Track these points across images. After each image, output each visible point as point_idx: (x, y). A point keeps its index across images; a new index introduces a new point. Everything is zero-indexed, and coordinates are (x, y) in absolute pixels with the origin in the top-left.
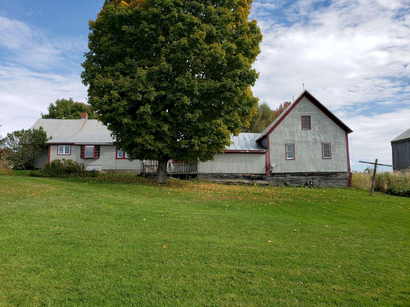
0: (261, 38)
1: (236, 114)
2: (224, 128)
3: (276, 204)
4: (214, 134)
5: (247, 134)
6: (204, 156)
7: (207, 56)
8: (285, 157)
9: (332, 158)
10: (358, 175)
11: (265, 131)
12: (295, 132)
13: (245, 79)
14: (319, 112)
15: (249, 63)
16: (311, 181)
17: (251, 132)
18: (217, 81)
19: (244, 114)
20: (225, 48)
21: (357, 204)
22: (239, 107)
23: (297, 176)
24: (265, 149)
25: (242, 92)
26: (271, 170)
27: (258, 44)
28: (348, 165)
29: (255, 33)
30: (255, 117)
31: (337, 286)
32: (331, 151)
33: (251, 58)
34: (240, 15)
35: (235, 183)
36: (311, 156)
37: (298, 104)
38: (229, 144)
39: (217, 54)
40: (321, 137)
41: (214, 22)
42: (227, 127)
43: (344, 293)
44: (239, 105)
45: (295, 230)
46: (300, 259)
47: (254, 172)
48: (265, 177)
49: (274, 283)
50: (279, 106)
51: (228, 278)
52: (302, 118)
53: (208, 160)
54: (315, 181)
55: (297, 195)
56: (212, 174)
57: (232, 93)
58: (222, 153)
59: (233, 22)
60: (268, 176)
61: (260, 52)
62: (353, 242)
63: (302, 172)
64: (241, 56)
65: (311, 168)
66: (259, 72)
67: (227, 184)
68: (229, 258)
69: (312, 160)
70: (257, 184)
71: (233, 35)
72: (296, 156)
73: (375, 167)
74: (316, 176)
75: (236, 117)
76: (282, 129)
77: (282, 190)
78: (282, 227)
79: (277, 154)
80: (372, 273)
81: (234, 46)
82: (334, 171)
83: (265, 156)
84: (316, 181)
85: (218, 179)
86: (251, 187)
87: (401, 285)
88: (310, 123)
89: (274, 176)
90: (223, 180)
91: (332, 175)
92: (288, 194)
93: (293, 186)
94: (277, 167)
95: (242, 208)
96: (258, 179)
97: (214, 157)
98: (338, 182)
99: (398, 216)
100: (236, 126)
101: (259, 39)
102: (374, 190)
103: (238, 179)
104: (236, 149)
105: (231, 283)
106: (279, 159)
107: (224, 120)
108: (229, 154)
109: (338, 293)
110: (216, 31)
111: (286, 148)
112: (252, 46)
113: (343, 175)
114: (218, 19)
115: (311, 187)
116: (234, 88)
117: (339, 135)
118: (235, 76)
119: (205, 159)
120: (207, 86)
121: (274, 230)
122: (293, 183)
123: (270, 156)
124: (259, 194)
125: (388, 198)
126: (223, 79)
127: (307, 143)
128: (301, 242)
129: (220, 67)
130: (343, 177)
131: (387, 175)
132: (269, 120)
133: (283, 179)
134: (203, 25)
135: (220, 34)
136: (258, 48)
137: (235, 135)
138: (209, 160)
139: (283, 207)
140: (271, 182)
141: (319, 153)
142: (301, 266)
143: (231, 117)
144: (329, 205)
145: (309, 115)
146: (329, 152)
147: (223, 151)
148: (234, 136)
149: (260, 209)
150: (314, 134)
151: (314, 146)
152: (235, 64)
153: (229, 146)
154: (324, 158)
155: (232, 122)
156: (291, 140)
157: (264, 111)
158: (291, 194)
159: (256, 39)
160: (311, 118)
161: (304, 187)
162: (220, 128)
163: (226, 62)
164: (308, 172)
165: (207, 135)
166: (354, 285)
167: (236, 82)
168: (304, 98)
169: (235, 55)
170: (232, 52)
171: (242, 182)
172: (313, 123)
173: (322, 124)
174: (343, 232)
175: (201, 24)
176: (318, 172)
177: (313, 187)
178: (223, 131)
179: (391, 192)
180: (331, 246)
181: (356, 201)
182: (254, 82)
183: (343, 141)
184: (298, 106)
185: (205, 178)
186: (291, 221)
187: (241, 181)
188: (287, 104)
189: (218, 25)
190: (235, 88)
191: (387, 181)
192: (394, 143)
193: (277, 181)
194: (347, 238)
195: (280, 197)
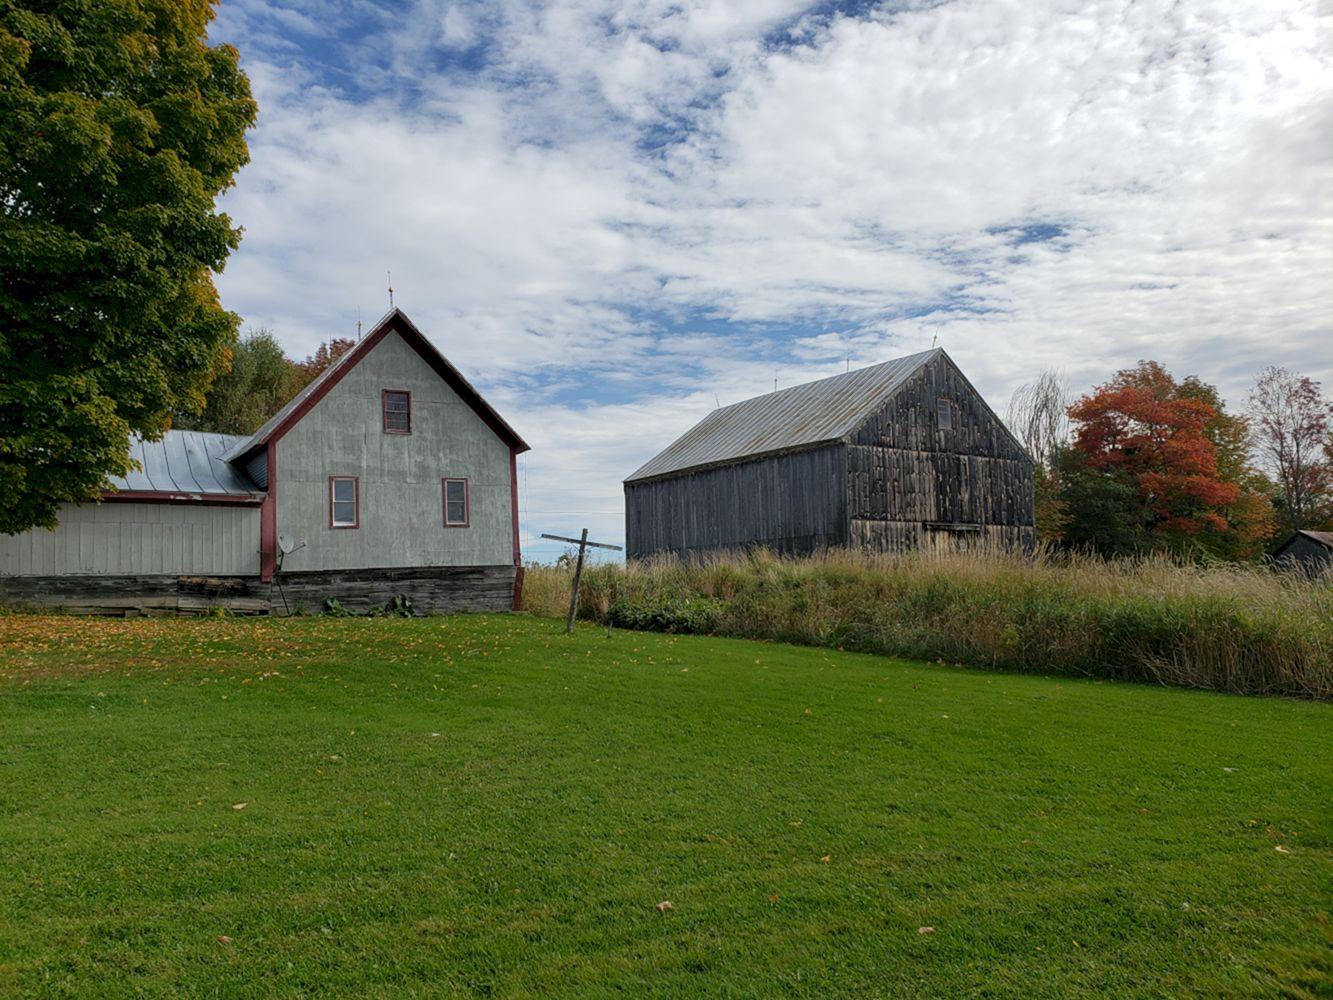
0: (252, 112)
1: (153, 363)
2: (101, 410)
3: (283, 677)
4: (63, 429)
5: (197, 436)
6: (15, 512)
7: (31, 134)
8: (327, 519)
9: (471, 524)
10: (540, 575)
11: (262, 429)
12: (362, 438)
13: (190, 244)
14: (437, 382)
15: (204, 189)
16: (406, 595)
17: (214, 430)
18: (74, 233)
19: (182, 365)
20: (113, 119)
21: (528, 659)
22: (165, 337)
23: (362, 579)
24: (261, 490)
25: (176, 288)
26: (278, 563)
27: (238, 131)
28: (514, 544)
29: (231, 91)
30: (229, 380)
31: (434, 921)
32: (470, 503)
33: (213, 176)
34: (173, 13)
35: (143, 611)
36: (410, 519)
37: (371, 352)
38: (123, 468)
39: (75, 133)
40: (439, 460)
41: (68, 13)
42: (113, 405)
43: (451, 938)
44: (164, 329)
45: (335, 757)
46: (334, 851)
47: (216, 571)
48: (256, 588)
49: (232, 950)
50: (317, 350)
51: (52, 969)
52: (383, 397)
53: (34, 527)
54: (420, 595)
55: (358, 642)
56: (51, 580)
57: (136, 284)
58: (93, 501)
59: (145, 31)
60: (267, 583)
61: (247, 160)
62: (502, 774)
63: (380, 567)
64: (173, 161)
65: (408, 554)
66: (241, 228)
67: (110, 616)
68: (70, 892)
69: (412, 529)
70: (227, 613)
71: (146, 80)
72: (362, 517)
73: (582, 550)
74: (422, 580)
75: (154, 371)
76: (319, 428)
77: (311, 626)
78: (292, 753)
79: (299, 509)
80: (536, 861)
81: (149, 121)
82: (474, 564)
83: (259, 514)
84: (422, 595)
85: (75, 597)
86: (202, 623)
87: (604, 883)
88: (409, 414)
89: (287, 584)
90: (98, 602)
91: (470, 576)
92: (331, 641)
93: (350, 614)
94: (298, 553)
95: (158, 698)
96: (232, 593)
97: (59, 515)
98: (485, 596)
99: (625, 686)
100: (153, 403)
101: (242, 116)
102: (577, 615)
103: (158, 596)
104: (152, 489)
105: (60, 985)
106: (307, 525)
107: (106, 380)
108: (126, 508)
109: (436, 940)
110: (73, 49)
111: (331, 489)
112: (219, 134)
113: (502, 576)
114: (86, 8)
115: (406, 613)
116: (144, 267)
117: (492, 456)
118: (151, 227)
119: (17, 523)
120: (31, 247)
121: (263, 766)
122: (349, 603)
123: (277, 516)
124: (228, 647)
125: (609, 637)
126: (102, 229)
127: (401, 475)
128: (348, 795)
129: (91, 187)
130: (500, 581)
131: (610, 569)
132: (280, 393)
133: (316, 591)
134: (20, 13)
135: (91, 64)
136: (241, 145)
137: (146, 437)
138: (38, 525)
139: (308, 686)
140: (277, 604)
141: (434, 509)
142: (333, 878)
143: (134, 369)
144: (452, 669)
145: (406, 390)
146: (463, 508)
147: (99, 494)
148: (145, 442)
149: (224, 697)
150: (420, 451)
151: (418, 486)
152: (150, 185)
153: (123, 475)
154: (448, 523)
155: (139, 390)
156: (347, 466)
157: (263, 363)
158: (337, 641)
159: (233, 111)
160: (412, 399)
161: (385, 616)
162: (86, 407)
163: (113, 171)
164: (399, 566)
165: (25, 431)
166: (484, 907)
167: (155, 250)
168: (393, 333)
169: (151, 152)
170: (141, 140)
171: (174, 605)
172: (418, 414)
173: (444, 420)
174: (480, 747)
175: (12, 7)
176: (430, 567)
177: (412, 613)
178: (97, 420)
179: (617, 620)
180: (436, 798)
181: (527, 651)
182: (222, 259)
183: (503, 476)
184: (371, 355)
185: (17, 594)
186: (327, 727)
187: (170, 602)
188: (339, 347)
189: (86, 29)
190: (149, 267)
191: (608, 591)
192: (630, 486)
193: (298, 597)
194: (486, 765)
195: (301, 653)
